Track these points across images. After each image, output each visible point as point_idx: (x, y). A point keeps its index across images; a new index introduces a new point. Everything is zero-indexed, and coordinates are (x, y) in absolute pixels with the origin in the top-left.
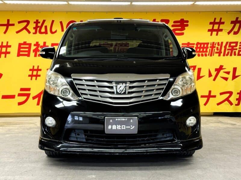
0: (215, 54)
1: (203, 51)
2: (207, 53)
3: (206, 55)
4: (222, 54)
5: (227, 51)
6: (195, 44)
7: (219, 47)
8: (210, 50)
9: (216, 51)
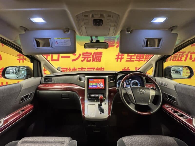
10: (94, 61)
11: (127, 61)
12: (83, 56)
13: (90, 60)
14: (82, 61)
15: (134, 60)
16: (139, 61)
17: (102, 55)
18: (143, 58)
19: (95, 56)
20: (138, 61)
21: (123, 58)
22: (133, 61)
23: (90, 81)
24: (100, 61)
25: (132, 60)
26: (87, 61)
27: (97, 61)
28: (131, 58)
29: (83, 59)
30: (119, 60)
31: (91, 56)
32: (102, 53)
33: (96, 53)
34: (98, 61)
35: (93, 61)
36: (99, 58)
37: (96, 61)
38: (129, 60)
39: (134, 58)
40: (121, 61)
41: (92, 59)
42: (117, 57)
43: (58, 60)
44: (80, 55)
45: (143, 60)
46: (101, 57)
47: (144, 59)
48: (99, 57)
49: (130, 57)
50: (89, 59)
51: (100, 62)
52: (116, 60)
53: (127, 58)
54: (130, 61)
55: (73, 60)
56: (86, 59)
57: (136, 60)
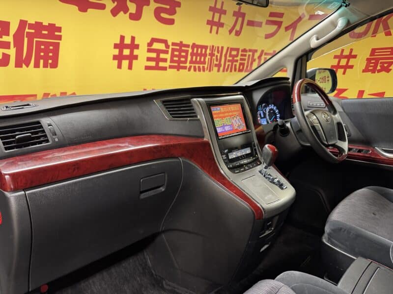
0: (214, 68)
1: (200, 62)
2: (206, 66)
3: (204, 70)
4: (221, 69)
5: (227, 63)
6: (190, 47)
7: (219, 55)
8: (209, 59)
9: (215, 62)
10: (27, 66)
11: (147, 68)
13: (6, 57)
15: (167, 64)
16: (178, 68)
17: (60, 38)
18: (185, 62)
19: (26, 40)
20: (176, 70)
21: (136, 57)
22: (165, 69)
23: (215, 110)
24: (55, 65)
25: (161, 64)
27: (42, 62)
28: (158, 60)
30: (125, 63)
31: (5, 39)
32: (59, 29)
33: (31, 26)
34: (45, 66)
35: (18, 65)
36: (46, 51)
37: (37, 65)
38: (153, 64)
39: (165, 60)
40: (130, 67)
41: (12, 52)
42: (116, 52)
45: (185, 68)
46: (57, 46)
47: (188, 65)
48: (47, 45)
49: (154, 55)
51: (53, 70)
52: (116, 62)
53: (149, 59)
54: (157, 68)
57: (171, 67)
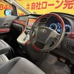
12: (65, 3)
13: (72, 7)
14: (64, 8)
26: (69, 8)
29: (65, 6)
43: (45, 8)
44: (63, 2)
50: (70, 6)
55: (56, 8)
56: (68, 6)
